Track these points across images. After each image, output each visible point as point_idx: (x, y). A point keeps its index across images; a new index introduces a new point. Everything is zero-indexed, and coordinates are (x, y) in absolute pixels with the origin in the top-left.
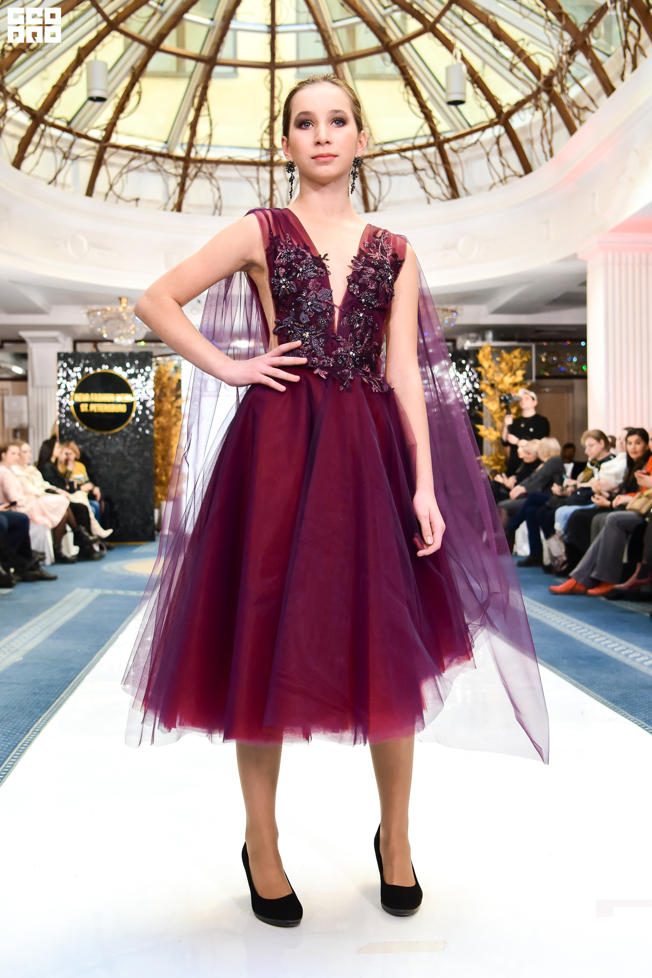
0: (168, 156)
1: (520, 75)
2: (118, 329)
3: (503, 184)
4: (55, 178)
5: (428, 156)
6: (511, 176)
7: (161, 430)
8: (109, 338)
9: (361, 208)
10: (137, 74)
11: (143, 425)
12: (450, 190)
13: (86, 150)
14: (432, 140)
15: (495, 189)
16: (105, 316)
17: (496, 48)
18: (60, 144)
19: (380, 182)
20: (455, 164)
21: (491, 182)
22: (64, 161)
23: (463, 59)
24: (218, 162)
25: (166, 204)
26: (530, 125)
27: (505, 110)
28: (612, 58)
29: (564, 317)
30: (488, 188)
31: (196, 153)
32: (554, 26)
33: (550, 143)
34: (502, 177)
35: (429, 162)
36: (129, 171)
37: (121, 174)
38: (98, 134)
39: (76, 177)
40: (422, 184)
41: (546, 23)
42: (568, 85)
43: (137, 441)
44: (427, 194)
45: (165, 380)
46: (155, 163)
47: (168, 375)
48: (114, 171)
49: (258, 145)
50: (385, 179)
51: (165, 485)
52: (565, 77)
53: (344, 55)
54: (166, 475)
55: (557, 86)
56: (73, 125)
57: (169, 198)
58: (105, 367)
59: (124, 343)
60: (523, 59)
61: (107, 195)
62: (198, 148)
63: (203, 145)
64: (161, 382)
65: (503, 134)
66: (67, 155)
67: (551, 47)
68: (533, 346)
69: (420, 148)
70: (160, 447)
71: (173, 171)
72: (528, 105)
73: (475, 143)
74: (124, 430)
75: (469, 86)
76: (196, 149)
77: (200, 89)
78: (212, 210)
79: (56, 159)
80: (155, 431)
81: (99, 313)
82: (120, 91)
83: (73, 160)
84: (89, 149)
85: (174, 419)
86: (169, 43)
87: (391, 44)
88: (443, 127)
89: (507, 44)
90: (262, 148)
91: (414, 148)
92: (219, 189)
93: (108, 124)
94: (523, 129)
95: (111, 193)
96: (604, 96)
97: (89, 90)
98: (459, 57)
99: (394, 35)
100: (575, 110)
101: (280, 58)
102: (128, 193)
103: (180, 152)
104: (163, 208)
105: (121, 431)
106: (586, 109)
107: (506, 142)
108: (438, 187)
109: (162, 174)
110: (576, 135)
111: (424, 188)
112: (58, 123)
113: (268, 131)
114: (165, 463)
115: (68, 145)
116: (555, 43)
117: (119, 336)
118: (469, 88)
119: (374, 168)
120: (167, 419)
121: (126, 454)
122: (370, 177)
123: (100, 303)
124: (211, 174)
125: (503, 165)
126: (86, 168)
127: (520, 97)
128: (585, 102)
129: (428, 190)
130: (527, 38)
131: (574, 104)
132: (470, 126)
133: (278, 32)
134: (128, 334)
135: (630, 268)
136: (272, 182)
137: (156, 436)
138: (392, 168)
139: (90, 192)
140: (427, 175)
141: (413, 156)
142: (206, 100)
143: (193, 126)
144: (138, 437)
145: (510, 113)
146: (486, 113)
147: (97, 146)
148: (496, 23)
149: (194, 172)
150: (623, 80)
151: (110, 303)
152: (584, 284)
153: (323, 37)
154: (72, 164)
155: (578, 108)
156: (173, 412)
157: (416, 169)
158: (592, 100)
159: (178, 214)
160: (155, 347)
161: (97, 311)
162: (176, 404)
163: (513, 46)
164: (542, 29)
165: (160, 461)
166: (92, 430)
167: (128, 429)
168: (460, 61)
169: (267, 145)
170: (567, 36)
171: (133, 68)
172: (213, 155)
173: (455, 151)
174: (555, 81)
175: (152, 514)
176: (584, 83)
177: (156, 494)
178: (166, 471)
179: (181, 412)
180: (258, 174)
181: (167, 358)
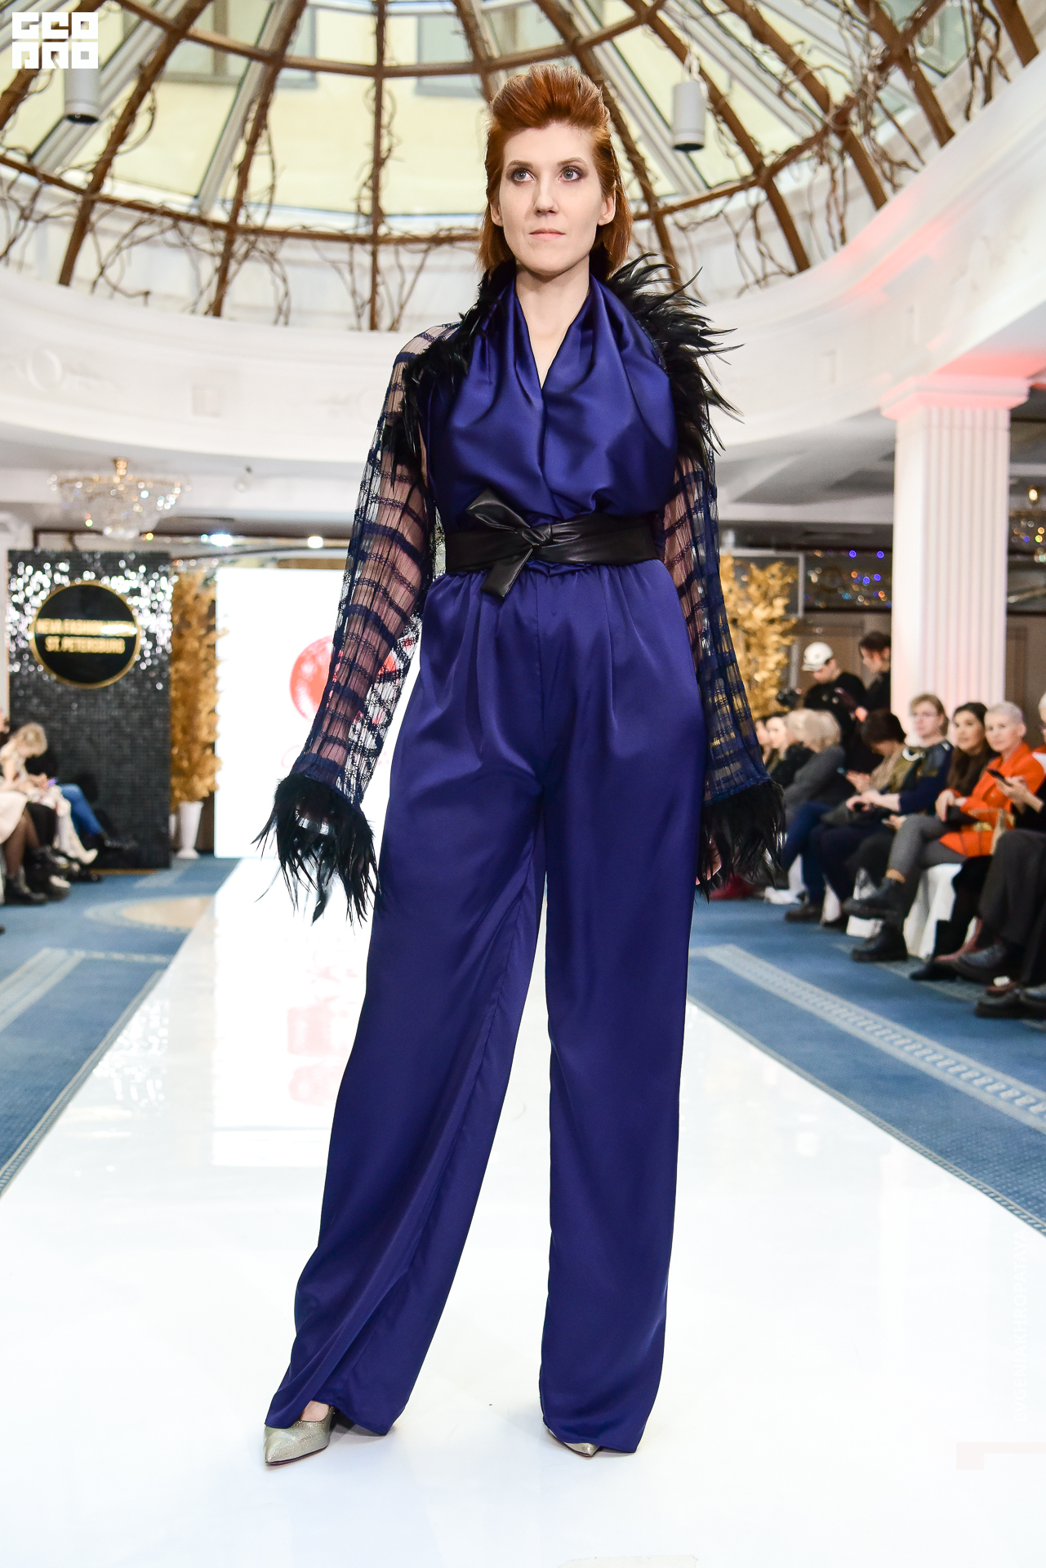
0: (200, 221)
1: (796, 104)
2: (111, 511)
3: (760, 287)
4: (6, 252)
6: (775, 274)
7: (181, 684)
8: (97, 527)
10: (149, 75)
11: (153, 674)
13: (58, 204)
14: (644, 208)
15: (747, 295)
16: (90, 491)
17: (756, 55)
18: (15, 194)
20: (682, 250)
21: (741, 282)
22: (22, 223)
23: (702, 72)
24: (284, 234)
25: (195, 304)
26: (810, 188)
27: (768, 162)
28: (949, 79)
29: (855, 512)
30: (736, 293)
31: (248, 217)
32: (856, 23)
33: (841, 219)
34: (760, 275)
35: (639, 246)
36: (132, 244)
37: (119, 249)
38: (79, 179)
39: (42, 252)
41: (843, 17)
42: (875, 121)
43: (141, 702)
45: (189, 599)
46: (178, 232)
47: (194, 591)
48: (107, 244)
49: (353, 207)
51: (187, 775)
52: (870, 109)
53: (501, 56)
54: (190, 759)
55: (856, 125)
56: (37, 161)
57: (201, 293)
58: (88, 576)
59: (121, 536)
60: (801, 76)
61: (95, 284)
62: (251, 209)
63: (259, 204)
64: (183, 603)
65: (764, 203)
66: (27, 212)
67: (850, 57)
68: (801, 557)
70: (179, 713)
71: (208, 246)
72: (807, 154)
73: (717, 216)
74: (121, 682)
75: (710, 119)
76: (247, 211)
77: (255, 107)
78: (272, 315)
79: (8, 218)
80: (173, 685)
81: (79, 485)
82: (119, 105)
83: (38, 222)
84: (65, 203)
85: (204, 666)
86: (203, 25)
87: (581, 42)
88: (663, 186)
89: (775, 49)
90: (359, 212)
92: (284, 280)
93: (98, 163)
94: (798, 195)
95: (101, 281)
96: (934, 143)
97: (67, 102)
98: (695, 69)
99: (586, 26)
100: (886, 166)
101: (392, 59)
102: (131, 282)
103: (220, 214)
104: (191, 308)
105: (116, 684)
106: (904, 164)
107: (767, 216)
109: (188, 252)
110: (886, 209)
112: (11, 156)
113: (370, 183)
114: (188, 738)
115: (29, 196)
116: (856, 51)
117: (114, 524)
118: (711, 122)
120: (191, 667)
121: (124, 723)
123: (81, 467)
124: (272, 255)
125: (762, 254)
126: (59, 237)
127: (795, 141)
128: (902, 153)
130: (809, 41)
131: (884, 155)
132: (709, 187)
133: (391, 15)
134: (127, 520)
135: (967, 434)
136: (375, 270)
137: (173, 693)
139: (66, 277)
142: (266, 127)
143: (244, 170)
144: (143, 694)
145: (776, 168)
146: (736, 166)
147: (79, 198)
148: (757, 12)
149: (243, 250)
150: (968, 118)
151: (97, 467)
152: (891, 457)
153: (466, 25)
154: (35, 229)
155: (891, 162)
156: (202, 654)
158: (915, 151)
159: (216, 321)
160: (172, 544)
161: (76, 480)
162: (207, 641)
163: (784, 52)
164: (835, 27)
165: (179, 736)
166: (67, 683)
167: (127, 680)
168: (697, 77)
169: (367, 207)
170: (876, 40)
171: (140, 66)
172: (276, 222)
173: (683, 229)
174: (853, 116)
175: (166, 822)
176: (902, 119)
177: (172, 790)
178: (189, 753)
179: (215, 655)
180: (351, 256)
181: (193, 563)
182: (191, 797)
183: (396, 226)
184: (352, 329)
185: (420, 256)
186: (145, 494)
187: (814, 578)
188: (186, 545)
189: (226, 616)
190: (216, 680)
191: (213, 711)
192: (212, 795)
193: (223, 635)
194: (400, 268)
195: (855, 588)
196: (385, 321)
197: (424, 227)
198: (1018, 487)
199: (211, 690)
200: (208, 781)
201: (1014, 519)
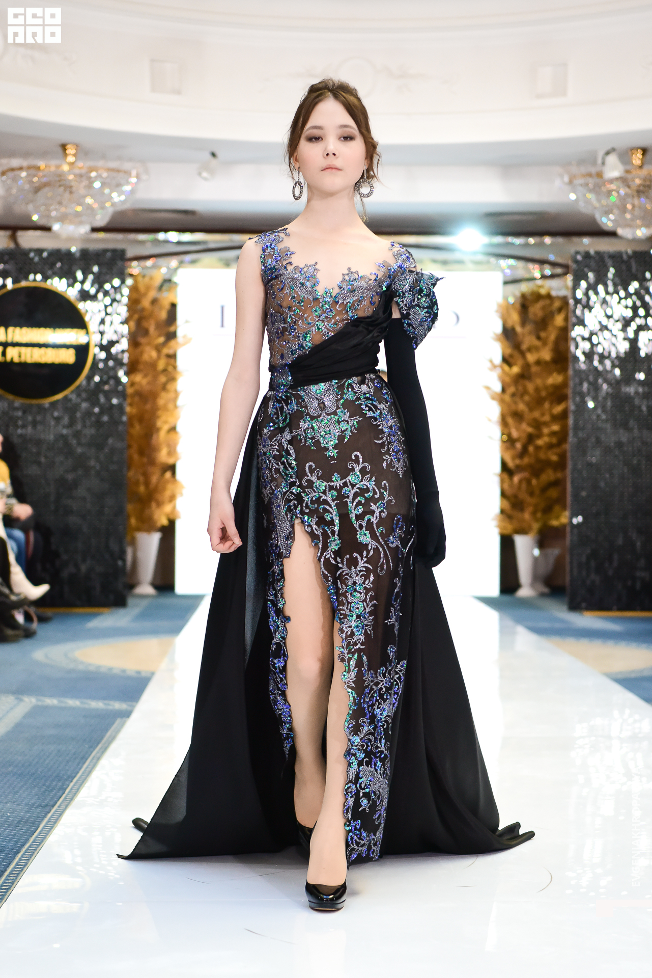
2: (60, 205)
7: (136, 399)
8: (43, 222)
11: (106, 387)
43: (93, 419)
45: (146, 303)
47: (152, 294)
51: (144, 501)
54: (147, 483)
58: (36, 278)
59: (71, 233)
64: (139, 307)
70: (137, 429)
74: (70, 396)
80: (129, 400)
81: (24, 174)
85: (163, 379)
105: (66, 398)
114: (145, 460)
117: (62, 219)
120: (149, 378)
121: (73, 442)
123: (26, 155)
134: (78, 214)
137: (128, 409)
144: (97, 410)
151: (44, 154)
156: (161, 365)
160: (128, 241)
161: (21, 169)
162: (165, 351)
165: (136, 457)
166: (10, 397)
167: (79, 395)
175: (122, 555)
177: (128, 517)
178: (146, 476)
179: (175, 367)
181: (149, 263)
182: (148, 525)
186: (97, 185)
188: (142, 243)
189: (187, 322)
190: (177, 394)
191: (173, 429)
192: (172, 523)
193: (184, 345)
199: (171, 406)
200: (167, 508)
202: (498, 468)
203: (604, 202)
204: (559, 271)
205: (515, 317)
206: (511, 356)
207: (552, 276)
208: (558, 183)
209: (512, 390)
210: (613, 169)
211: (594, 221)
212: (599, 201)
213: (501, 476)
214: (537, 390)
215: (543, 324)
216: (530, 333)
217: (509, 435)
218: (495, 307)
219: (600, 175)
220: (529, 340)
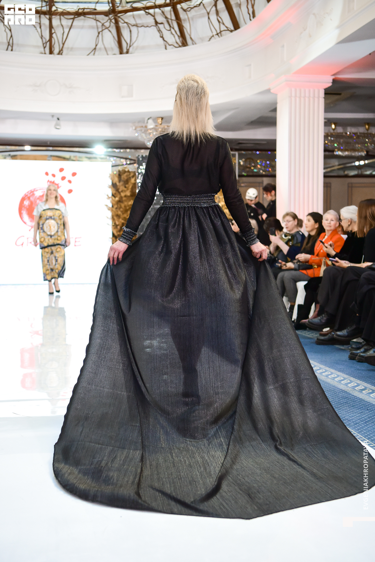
3: (219, 36)
5: (165, 13)
6: (225, 30)
9: (117, 50)
12: (181, 39)
15: (213, 40)
19: (130, 31)
21: (210, 34)
29: (260, 134)
30: (208, 39)
33: (253, 6)
34: (218, 31)
35: (166, 18)
40: (161, 34)
44: (165, 42)
50: (134, 29)
69: (160, 6)
73: (200, 5)
78: (6, 47)
91: (155, 7)
92: (10, 30)
108: (172, 38)
110: (272, 2)
111: (162, 37)
119: (126, 21)
122: (124, 27)
125: (219, 22)
129: (165, 39)
135: (307, 99)
136: (51, 27)
138: (139, 22)
140: (165, 27)
141: (154, 13)
152: (275, 110)
157: (156, 23)
173: (185, 10)
180: (40, 21)
183: (60, 7)
184: (42, 53)
185: (71, 20)
187: (242, 163)
194: (62, 26)
195: (259, 166)
196: (56, 50)
197: (72, 8)
198: (328, 122)
201: (326, 137)
202: (111, 236)
203: (148, 137)
204: (132, 162)
205: (116, 180)
206: (115, 194)
207: (130, 164)
208: (131, 129)
209: (116, 206)
210: (151, 125)
211: (144, 144)
212: (146, 136)
213: (112, 238)
214: (125, 206)
215: (127, 182)
216: (122, 185)
217: (115, 223)
218: (109, 175)
219: (146, 127)
220: (121, 188)
